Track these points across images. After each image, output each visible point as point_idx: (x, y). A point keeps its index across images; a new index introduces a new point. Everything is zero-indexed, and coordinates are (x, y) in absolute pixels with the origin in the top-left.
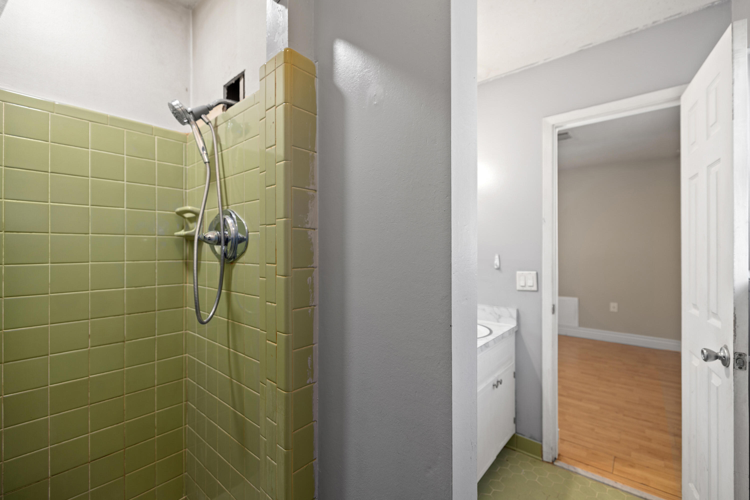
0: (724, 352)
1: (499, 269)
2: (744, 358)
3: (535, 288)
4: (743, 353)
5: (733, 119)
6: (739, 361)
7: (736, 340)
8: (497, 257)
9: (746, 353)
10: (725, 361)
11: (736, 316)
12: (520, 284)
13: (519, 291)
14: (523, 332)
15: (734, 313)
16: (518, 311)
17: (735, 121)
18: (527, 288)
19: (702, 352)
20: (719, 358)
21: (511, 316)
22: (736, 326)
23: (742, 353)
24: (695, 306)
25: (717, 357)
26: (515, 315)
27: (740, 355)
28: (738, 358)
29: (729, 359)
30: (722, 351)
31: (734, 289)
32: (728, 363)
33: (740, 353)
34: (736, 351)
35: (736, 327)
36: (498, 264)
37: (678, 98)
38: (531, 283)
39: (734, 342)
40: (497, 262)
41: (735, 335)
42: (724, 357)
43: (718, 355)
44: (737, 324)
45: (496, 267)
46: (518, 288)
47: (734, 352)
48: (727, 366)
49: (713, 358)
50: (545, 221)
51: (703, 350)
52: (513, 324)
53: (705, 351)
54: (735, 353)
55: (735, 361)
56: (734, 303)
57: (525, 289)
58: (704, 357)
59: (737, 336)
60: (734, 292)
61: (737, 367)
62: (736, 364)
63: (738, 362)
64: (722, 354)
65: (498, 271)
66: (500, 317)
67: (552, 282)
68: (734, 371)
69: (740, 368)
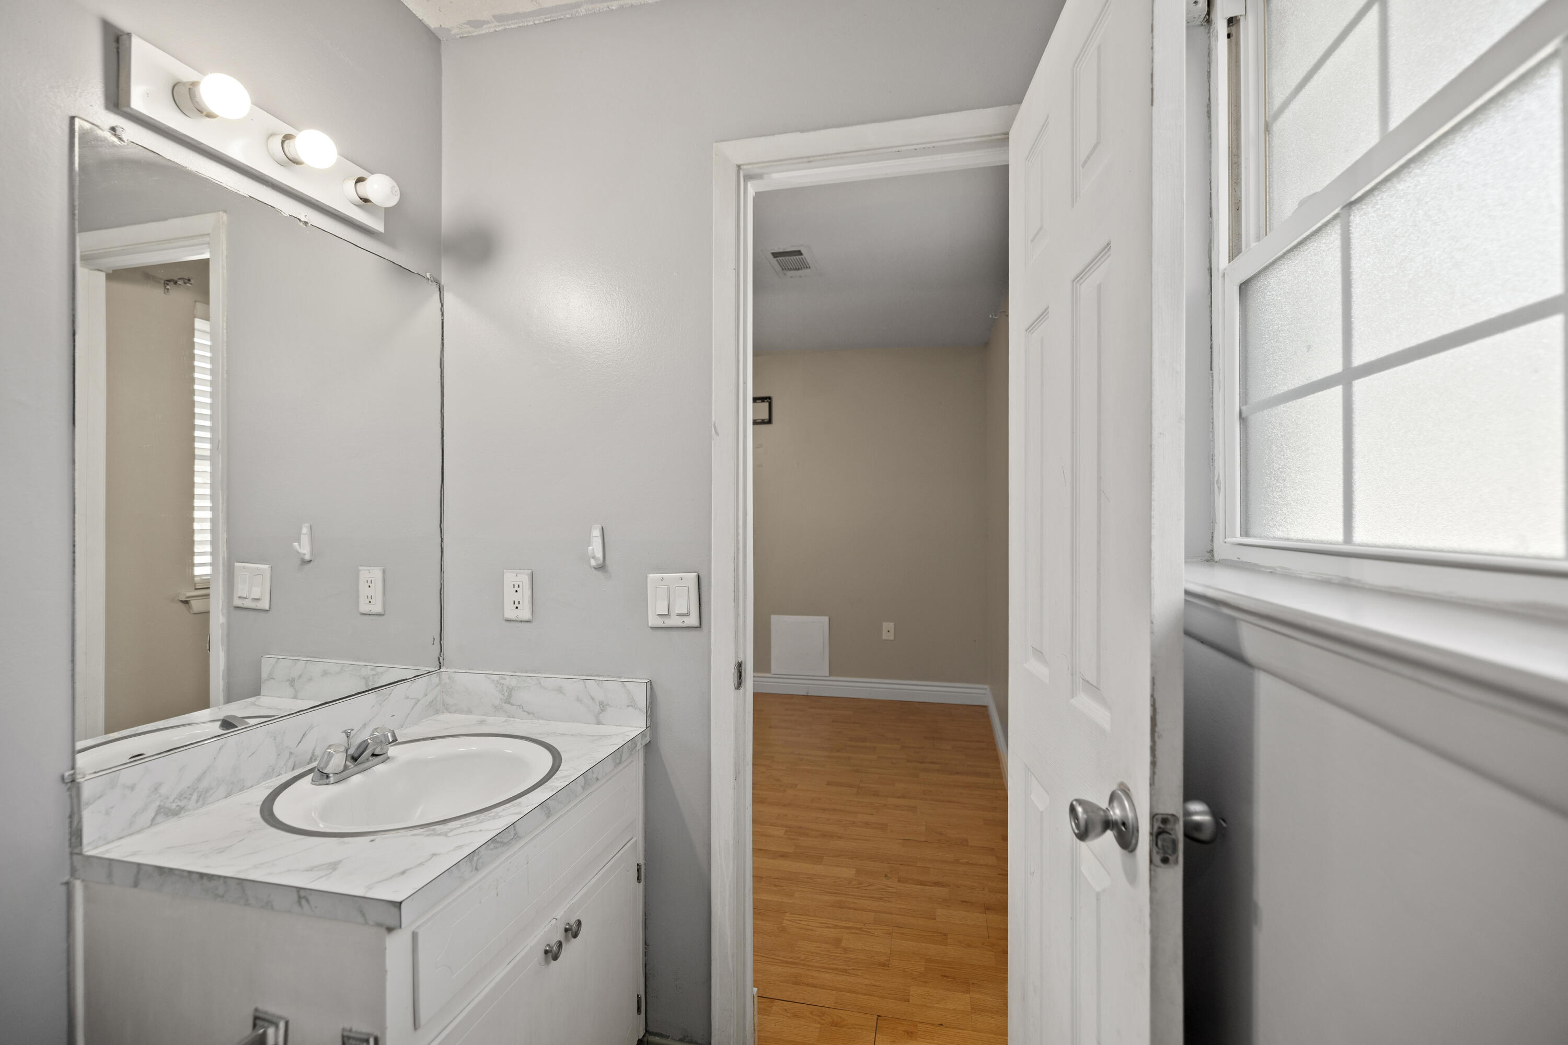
0: (1123, 808)
1: (602, 567)
2: (1172, 829)
3: (693, 620)
4: (1173, 815)
5: (1152, 105)
6: (1164, 840)
7: (1156, 777)
8: (596, 533)
9: (1177, 815)
10: (1126, 839)
11: (1157, 706)
12: (657, 606)
13: (653, 628)
14: (666, 746)
15: (1152, 696)
16: (650, 685)
17: (1154, 107)
18: (675, 621)
19: (1073, 810)
20: (1111, 827)
21: (632, 705)
22: (1156, 735)
23: (1168, 814)
24: (1039, 653)
25: (1108, 824)
26: (642, 702)
27: (1165, 821)
28: (1160, 830)
29: (1135, 832)
30: (1115, 804)
31: (1152, 623)
32: (1134, 842)
33: (1165, 816)
34: (1156, 811)
35: (1157, 739)
36: (599, 555)
37: (1003, 140)
38: (685, 602)
39: (1152, 784)
40: (596, 548)
41: (1153, 763)
42: (1124, 824)
43: (1110, 818)
44: (1159, 728)
45: (593, 563)
46: (654, 621)
47: (1151, 813)
48: (1130, 849)
49: (1099, 828)
50: (717, 433)
51: (1074, 803)
52: (635, 726)
53: (1080, 809)
54: (1153, 817)
55: (1153, 840)
56: (1152, 665)
57: (669, 622)
58: (1078, 825)
59: (1159, 764)
60: (1152, 633)
61: (1157, 859)
62: (1155, 850)
63: (1160, 843)
64: (1116, 813)
65: (599, 574)
66: (603, 707)
67: (736, 600)
68: (1150, 870)
69: (1165, 861)
